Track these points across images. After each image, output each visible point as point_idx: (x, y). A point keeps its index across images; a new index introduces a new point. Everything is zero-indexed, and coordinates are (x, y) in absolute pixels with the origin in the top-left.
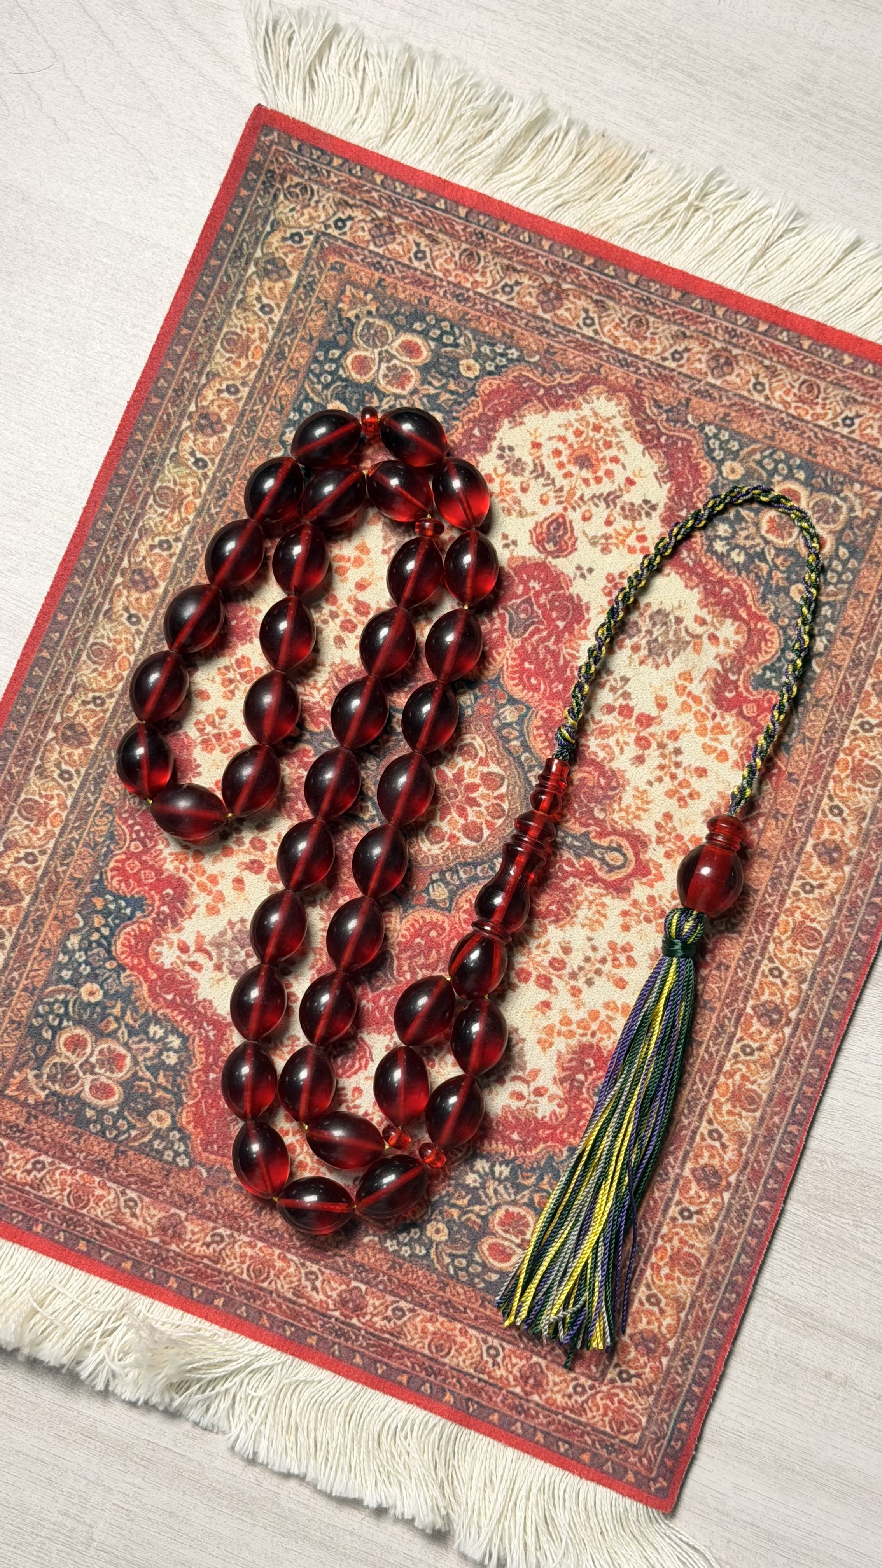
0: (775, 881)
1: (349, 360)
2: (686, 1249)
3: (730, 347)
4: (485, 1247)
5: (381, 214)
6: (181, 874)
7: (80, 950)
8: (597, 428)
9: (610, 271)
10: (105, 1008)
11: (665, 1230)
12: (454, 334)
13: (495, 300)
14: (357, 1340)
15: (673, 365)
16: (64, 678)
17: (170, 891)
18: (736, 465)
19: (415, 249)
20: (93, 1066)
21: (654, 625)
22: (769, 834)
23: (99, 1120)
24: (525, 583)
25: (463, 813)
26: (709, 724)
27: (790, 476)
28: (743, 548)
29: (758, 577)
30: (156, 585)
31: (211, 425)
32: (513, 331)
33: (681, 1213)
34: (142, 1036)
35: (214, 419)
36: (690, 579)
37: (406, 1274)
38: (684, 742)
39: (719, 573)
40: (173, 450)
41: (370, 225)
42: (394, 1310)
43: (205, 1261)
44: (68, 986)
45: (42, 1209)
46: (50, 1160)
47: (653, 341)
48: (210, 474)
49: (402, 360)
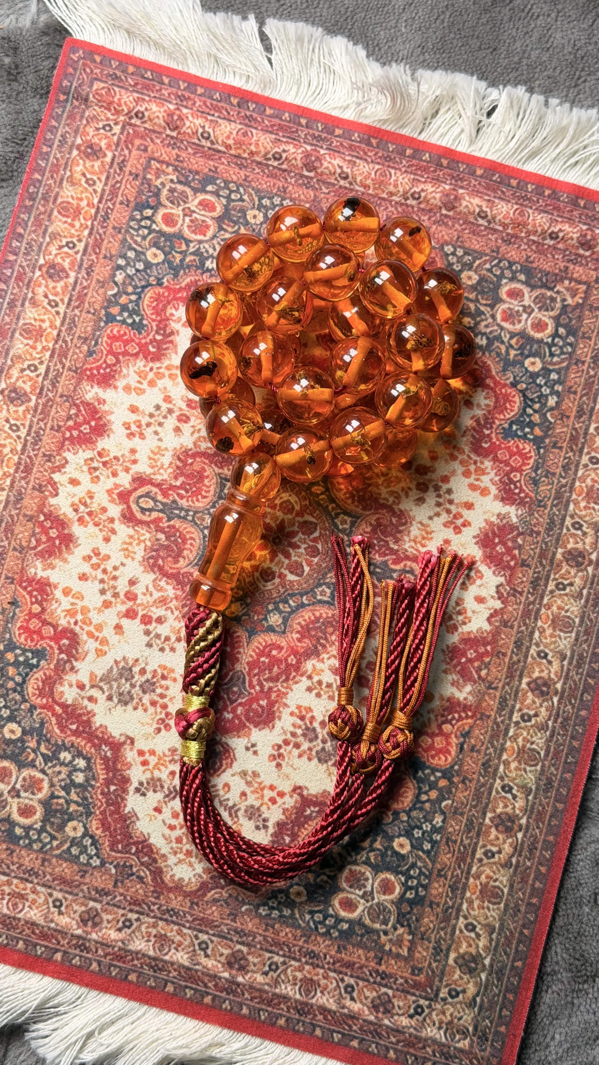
0: (20, 498)
1: (397, 890)
2: (69, 220)
3: (84, 935)
4: (218, 209)
5: (386, 1022)
6: (478, 459)
7: (546, 396)
9: (189, 993)
10: (522, 354)
11: (86, 233)
12: (315, 922)
13: (284, 956)
14: (306, 135)
15: (130, 915)
16: (591, 602)
17: (485, 445)
18: (72, 834)
19: (355, 994)
20: (524, 311)
21: (129, 692)
22: (26, 534)
23: (514, 273)
24: (236, 716)
26: (79, 617)
27: (27, 829)
28: (62, 764)
29: (48, 741)
30: (529, 684)
31: (503, 822)
32: (267, 930)
33: (75, 246)
34: (491, 336)
35: (500, 828)
36: (103, 733)
37: (274, 185)
38: (98, 600)
39: (80, 742)
40: (530, 798)
41: (394, 1012)
42: (281, 157)
43: (423, 180)
44: (551, 368)
45: (547, 205)
46: (546, 242)
47: (149, 934)
48: (498, 781)
49: (355, 895)
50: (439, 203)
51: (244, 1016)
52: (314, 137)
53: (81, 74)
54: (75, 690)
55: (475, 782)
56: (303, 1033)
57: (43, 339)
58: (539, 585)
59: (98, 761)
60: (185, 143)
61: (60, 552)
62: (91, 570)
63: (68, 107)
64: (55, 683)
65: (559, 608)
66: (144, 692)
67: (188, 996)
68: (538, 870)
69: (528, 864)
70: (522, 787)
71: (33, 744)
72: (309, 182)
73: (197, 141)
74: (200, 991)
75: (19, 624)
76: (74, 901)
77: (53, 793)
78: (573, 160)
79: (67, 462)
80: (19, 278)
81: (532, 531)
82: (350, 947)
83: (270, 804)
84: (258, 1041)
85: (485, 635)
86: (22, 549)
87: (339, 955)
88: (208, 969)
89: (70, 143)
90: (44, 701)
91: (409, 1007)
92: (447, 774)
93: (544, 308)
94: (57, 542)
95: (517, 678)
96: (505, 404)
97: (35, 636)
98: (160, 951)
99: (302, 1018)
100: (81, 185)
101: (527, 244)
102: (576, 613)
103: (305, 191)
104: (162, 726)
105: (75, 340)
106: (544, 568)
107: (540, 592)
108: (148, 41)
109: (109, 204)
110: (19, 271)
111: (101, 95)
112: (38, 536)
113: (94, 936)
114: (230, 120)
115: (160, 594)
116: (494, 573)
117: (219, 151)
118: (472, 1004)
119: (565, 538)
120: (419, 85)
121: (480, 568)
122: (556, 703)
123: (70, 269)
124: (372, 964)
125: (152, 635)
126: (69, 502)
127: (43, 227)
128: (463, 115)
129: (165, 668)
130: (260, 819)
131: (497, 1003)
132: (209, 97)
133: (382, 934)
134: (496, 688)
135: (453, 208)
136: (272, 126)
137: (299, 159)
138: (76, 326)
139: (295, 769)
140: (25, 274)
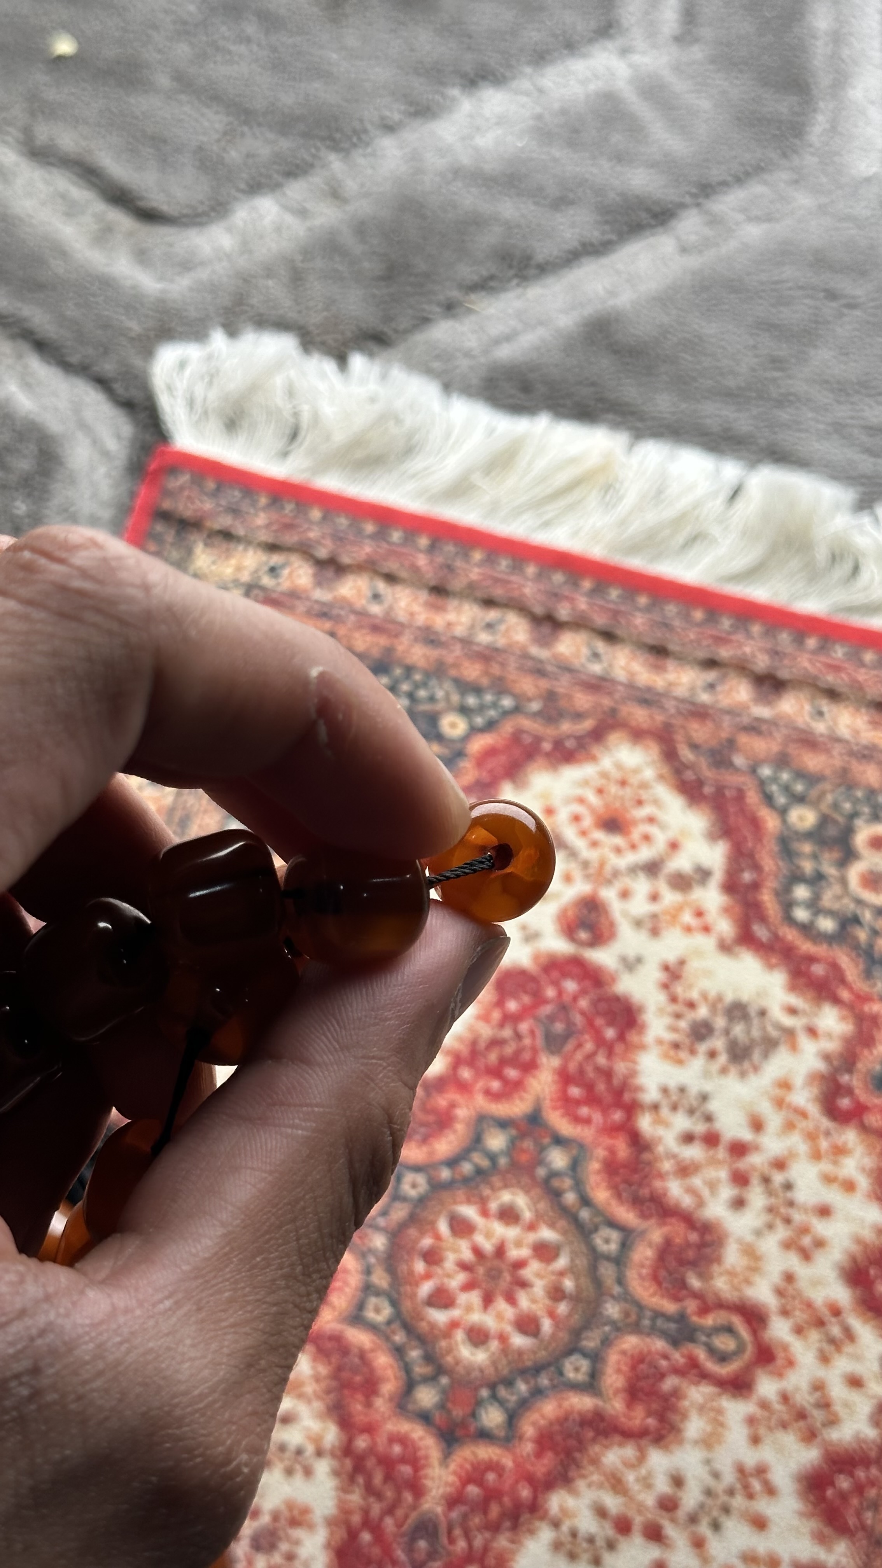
8: (623, 783)
13: (476, 643)
19: (371, 592)
21: (731, 1021)
25: (511, 1299)
26: (824, 1144)
28: (830, 913)
29: (857, 949)
32: (502, 678)
36: (767, 958)
39: (806, 947)
41: (312, 570)
54: (820, 1026)
59: (772, 916)
61: (866, 1255)
62: (810, 1223)
64: (855, 1039)
66: (707, 1022)
77: (841, 869)
79: (872, 1420)
90: (867, 1008)
115: (691, 1183)
125: (700, 1113)
126: (860, 1343)
129: (676, 1061)
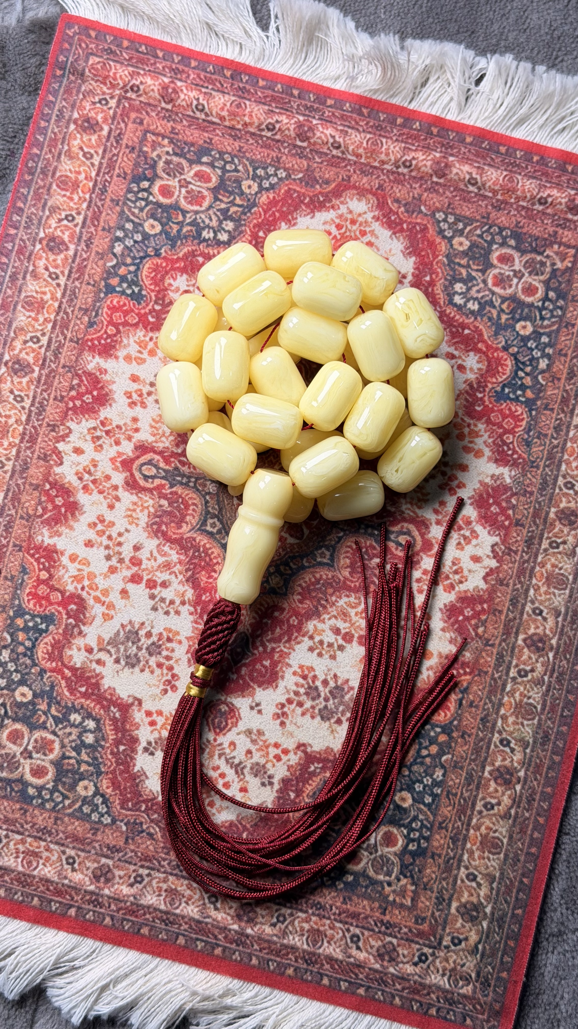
50: (430, 171)
51: (254, 966)
52: (306, 107)
53: (76, 49)
54: (84, 653)
55: (474, 737)
56: (311, 982)
57: (45, 311)
58: (533, 544)
59: (107, 722)
60: (180, 115)
61: (66, 519)
62: (96, 537)
63: (65, 81)
64: (64, 646)
65: (553, 566)
66: (151, 654)
67: (199, 948)
68: (536, 820)
69: (527, 815)
70: (520, 741)
71: (43, 706)
72: (302, 152)
73: (192, 114)
74: (211, 943)
75: (28, 591)
76: (87, 858)
77: (64, 754)
78: (560, 126)
79: (71, 431)
80: (21, 251)
81: (526, 491)
82: (355, 898)
83: (275, 761)
84: (267, 990)
85: (481, 593)
86: (29, 518)
87: (344, 906)
88: (218, 922)
89: (67, 118)
90: (54, 664)
91: (414, 955)
92: (447, 729)
93: (534, 272)
94: (63, 510)
95: (513, 635)
96: (497, 368)
97: (43, 602)
98: (171, 905)
99: (310, 968)
100: (79, 159)
101: (516, 210)
102: (569, 570)
103: (299, 161)
104: (168, 688)
105: (76, 312)
106: (538, 527)
107: (534, 550)
108: (141, 16)
109: (107, 177)
110: (20, 245)
111: (97, 70)
112: (44, 504)
113: (106, 891)
114: (224, 93)
115: (164, 559)
116: (489, 533)
117: (214, 123)
118: (474, 951)
119: (557, 498)
120: (409, 54)
121: (476, 529)
122: (551, 658)
123: (70, 242)
124: (377, 914)
125: (157, 599)
126: (74, 471)
127: (43, 201)
128: (452, 84)
129: (170, 630)
130: (266, 776)
131: (498, 950)
132: (203, 70)
133: (385, 885)
134: (493, 645)
135: (443, 175)
136: (265, 97)
137: (292, 129)
138: (76, 298)
139: (299, 727)
140: (26, 247)
